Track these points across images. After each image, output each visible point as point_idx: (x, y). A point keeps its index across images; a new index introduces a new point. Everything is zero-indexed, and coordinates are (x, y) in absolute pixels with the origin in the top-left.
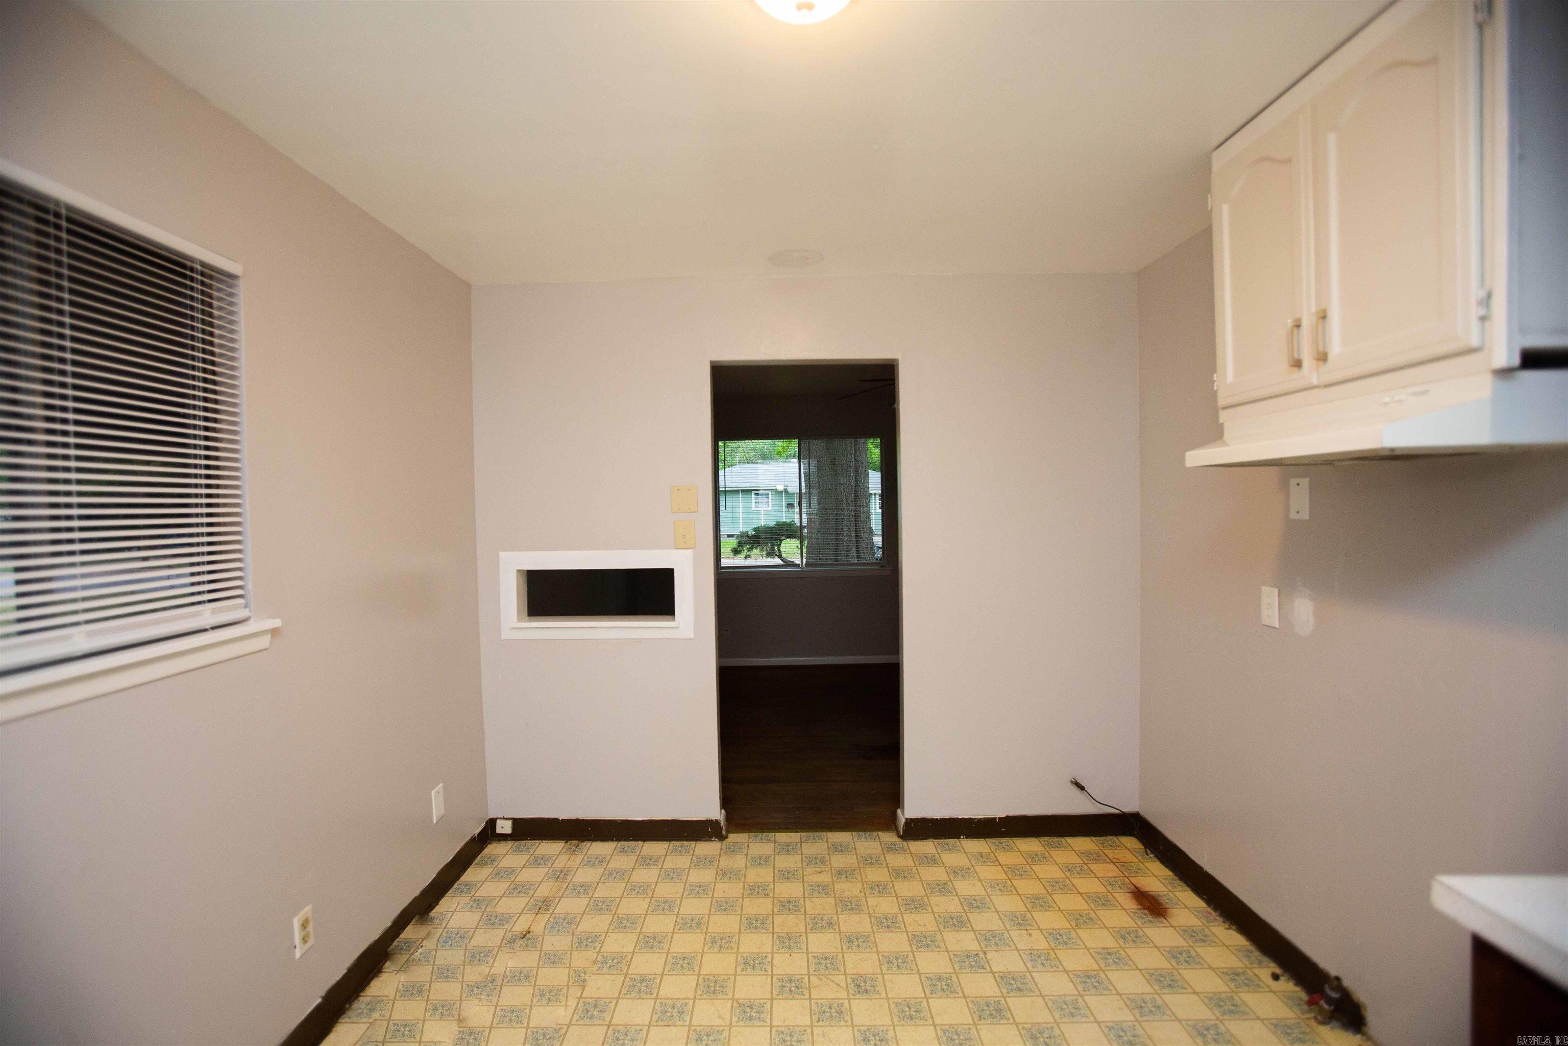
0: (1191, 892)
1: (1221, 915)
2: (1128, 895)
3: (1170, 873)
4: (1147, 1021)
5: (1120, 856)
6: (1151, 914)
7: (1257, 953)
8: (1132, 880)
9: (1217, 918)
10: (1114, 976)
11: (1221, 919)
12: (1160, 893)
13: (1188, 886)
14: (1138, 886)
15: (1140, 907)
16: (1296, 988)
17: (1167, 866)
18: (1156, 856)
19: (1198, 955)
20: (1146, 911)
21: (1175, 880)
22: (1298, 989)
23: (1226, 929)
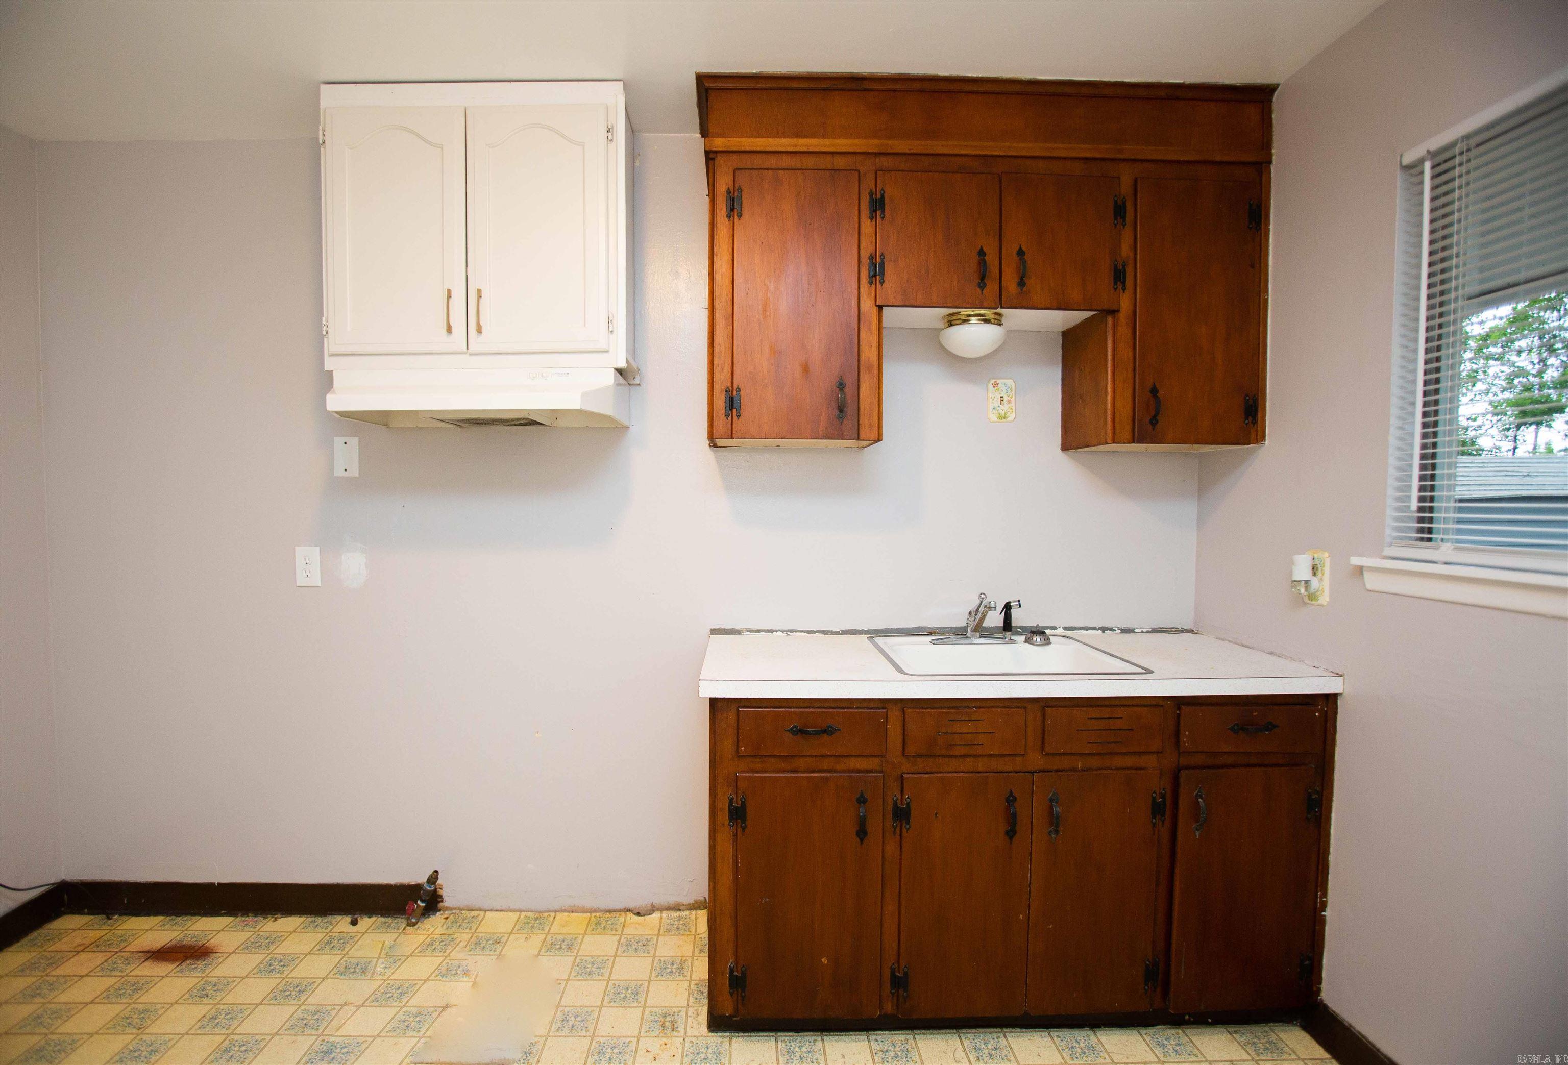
0: (204, 918)
1: (256, 915)
2: (146, 963)
3: (161, 918)
4: (326, 1028)
5: (78, 941)
6: (197, 960)
7: (319, 920)
8: (129, 949)
9: (256, 919)
10: (248, 1027)
11: (260, 918)
12: (178, 938)
13: (194, 914)
14: (146, 949)
15: (176, 965)
16: (371, 918)
17: (148, 915)
18: (121, 915)
19: (284, 955)
20: (188, 962)
21: (174, 920)
22: (374, 919)
23: (274, 921)
